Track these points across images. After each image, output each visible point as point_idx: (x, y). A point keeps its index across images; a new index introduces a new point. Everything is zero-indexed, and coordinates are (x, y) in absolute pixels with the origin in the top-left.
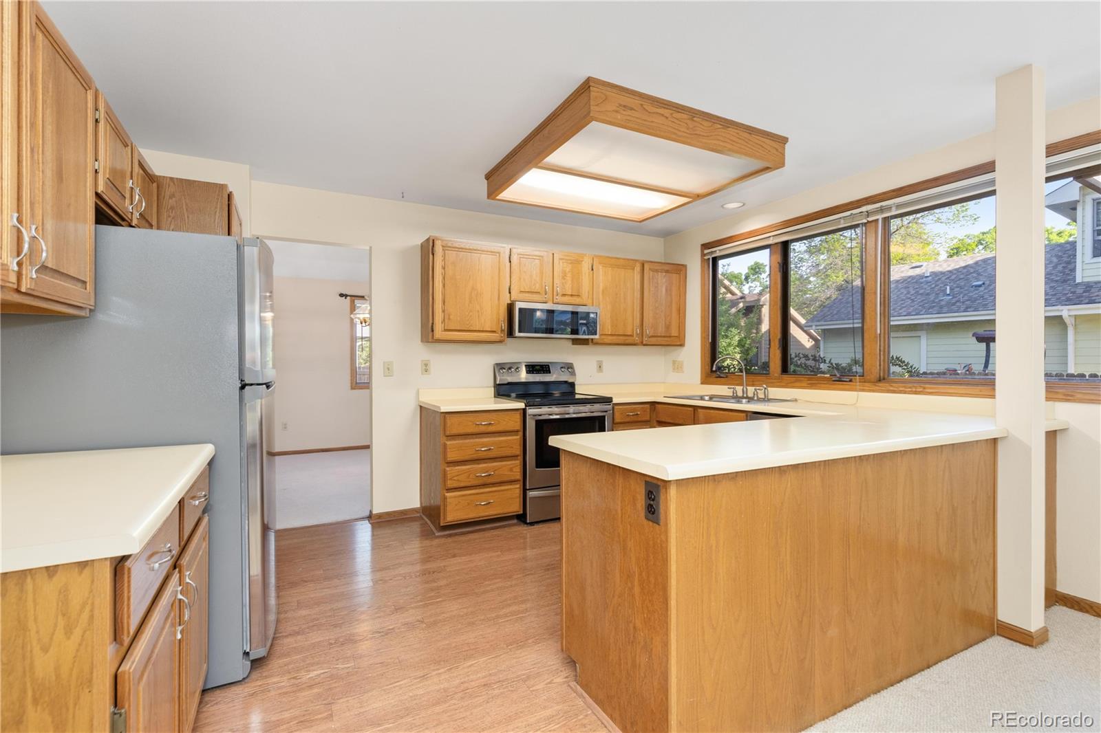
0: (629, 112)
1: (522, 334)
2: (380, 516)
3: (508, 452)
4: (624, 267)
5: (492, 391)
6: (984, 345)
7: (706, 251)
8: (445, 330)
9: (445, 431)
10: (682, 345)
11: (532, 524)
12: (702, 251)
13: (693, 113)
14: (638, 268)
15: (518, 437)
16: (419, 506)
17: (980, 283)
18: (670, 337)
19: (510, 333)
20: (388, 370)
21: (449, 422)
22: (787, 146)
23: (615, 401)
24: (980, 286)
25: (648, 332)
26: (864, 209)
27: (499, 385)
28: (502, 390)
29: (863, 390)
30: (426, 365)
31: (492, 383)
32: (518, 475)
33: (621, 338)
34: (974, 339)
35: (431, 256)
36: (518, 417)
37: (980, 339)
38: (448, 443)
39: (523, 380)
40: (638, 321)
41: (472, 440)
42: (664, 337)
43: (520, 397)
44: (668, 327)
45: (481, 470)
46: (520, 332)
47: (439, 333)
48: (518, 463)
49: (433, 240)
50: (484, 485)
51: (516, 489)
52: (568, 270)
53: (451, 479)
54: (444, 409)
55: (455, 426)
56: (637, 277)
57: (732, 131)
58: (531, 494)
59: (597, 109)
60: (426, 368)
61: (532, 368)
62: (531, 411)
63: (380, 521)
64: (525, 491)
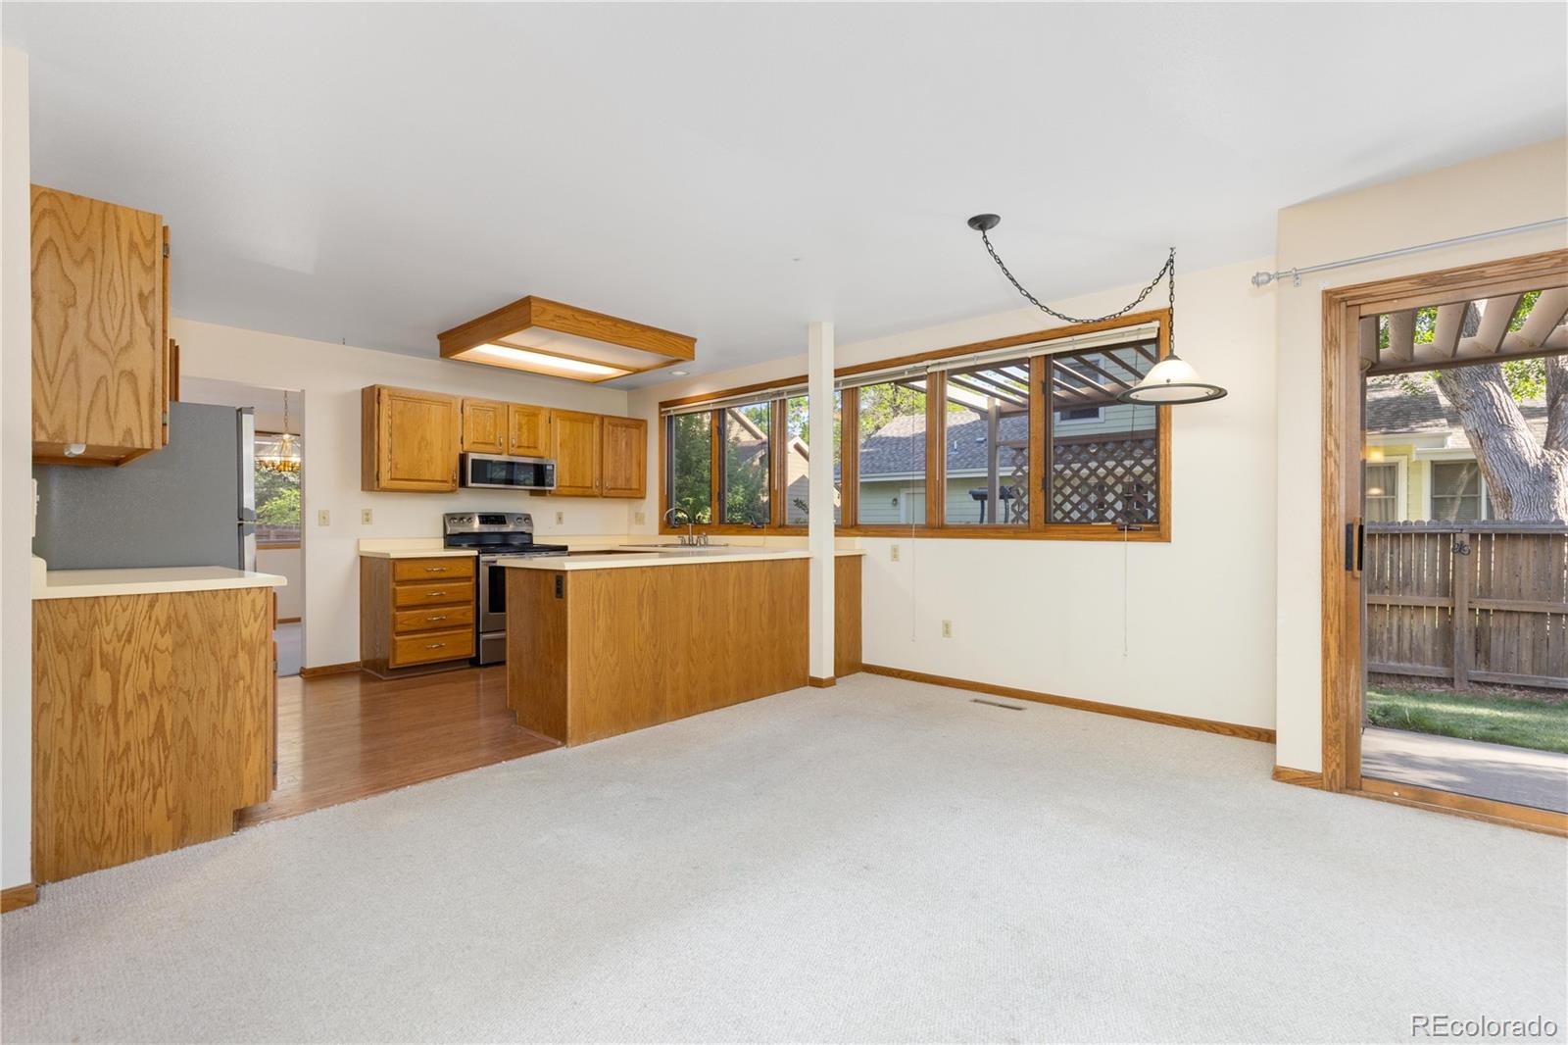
0: (563, 321)
1: (474, 485)
2: (314, 671)
3: (461, 597)
4: (583, 421)
5: (441, 542)
6: (979, 502)
7: (663, 410)
8: (392, 479)
9: (394, 575)
10: (643, 498)
11: (486, 665)
12: (660, 409)
13: (616, 321)
14: (597, 422)
15: (471, 583)
16: (359, 660)
17: (982, 439)
18: (631, 489)
19: (463, 483)
20: (324, 518)
21: (398, 569)
22: (696, 344)
23: (570, 549)
24: (982, 442)
25: (608, 484)
26: (770, 390)
27: (450, 535)
28: (452, 540)
29: (769, 535)
30: (367, 514)
31: (441, 534)
32: (470, 618)
33: (580, 489)
34: (971, 497)
35: (376, 405)
36: (471, 564)
37: (976, 496)
38: (398, 588)
39: (476, 531)
40: (597, 474)
41: (423, 586)
42: (625, 489)
43: (471, 547)
44: (628, 480)
45: (433, 615)
46: (473, 482)
47: (385, 482)
48: (471, 607)
49: (379, 390)
50: (436, 629)
51: (469, 633)
52: (523, 422)
53: (401, 623)
54: (393, 556)
55: (404, 573)
56: (596, 431)
57: (649, 334)
58: (483, 637)
59: (536, 318)
60: (367, 517)
61: (486, 519)
62: (483, 558)
63: (314, 676)
64: (478, 634)
